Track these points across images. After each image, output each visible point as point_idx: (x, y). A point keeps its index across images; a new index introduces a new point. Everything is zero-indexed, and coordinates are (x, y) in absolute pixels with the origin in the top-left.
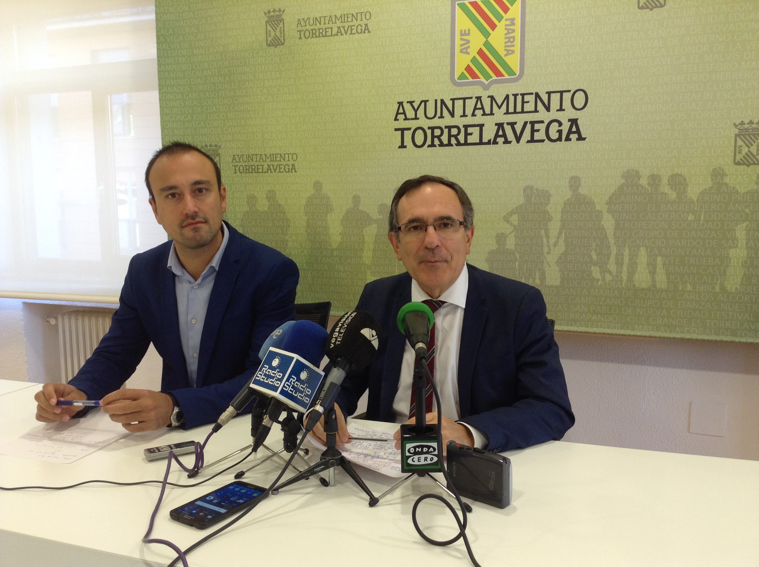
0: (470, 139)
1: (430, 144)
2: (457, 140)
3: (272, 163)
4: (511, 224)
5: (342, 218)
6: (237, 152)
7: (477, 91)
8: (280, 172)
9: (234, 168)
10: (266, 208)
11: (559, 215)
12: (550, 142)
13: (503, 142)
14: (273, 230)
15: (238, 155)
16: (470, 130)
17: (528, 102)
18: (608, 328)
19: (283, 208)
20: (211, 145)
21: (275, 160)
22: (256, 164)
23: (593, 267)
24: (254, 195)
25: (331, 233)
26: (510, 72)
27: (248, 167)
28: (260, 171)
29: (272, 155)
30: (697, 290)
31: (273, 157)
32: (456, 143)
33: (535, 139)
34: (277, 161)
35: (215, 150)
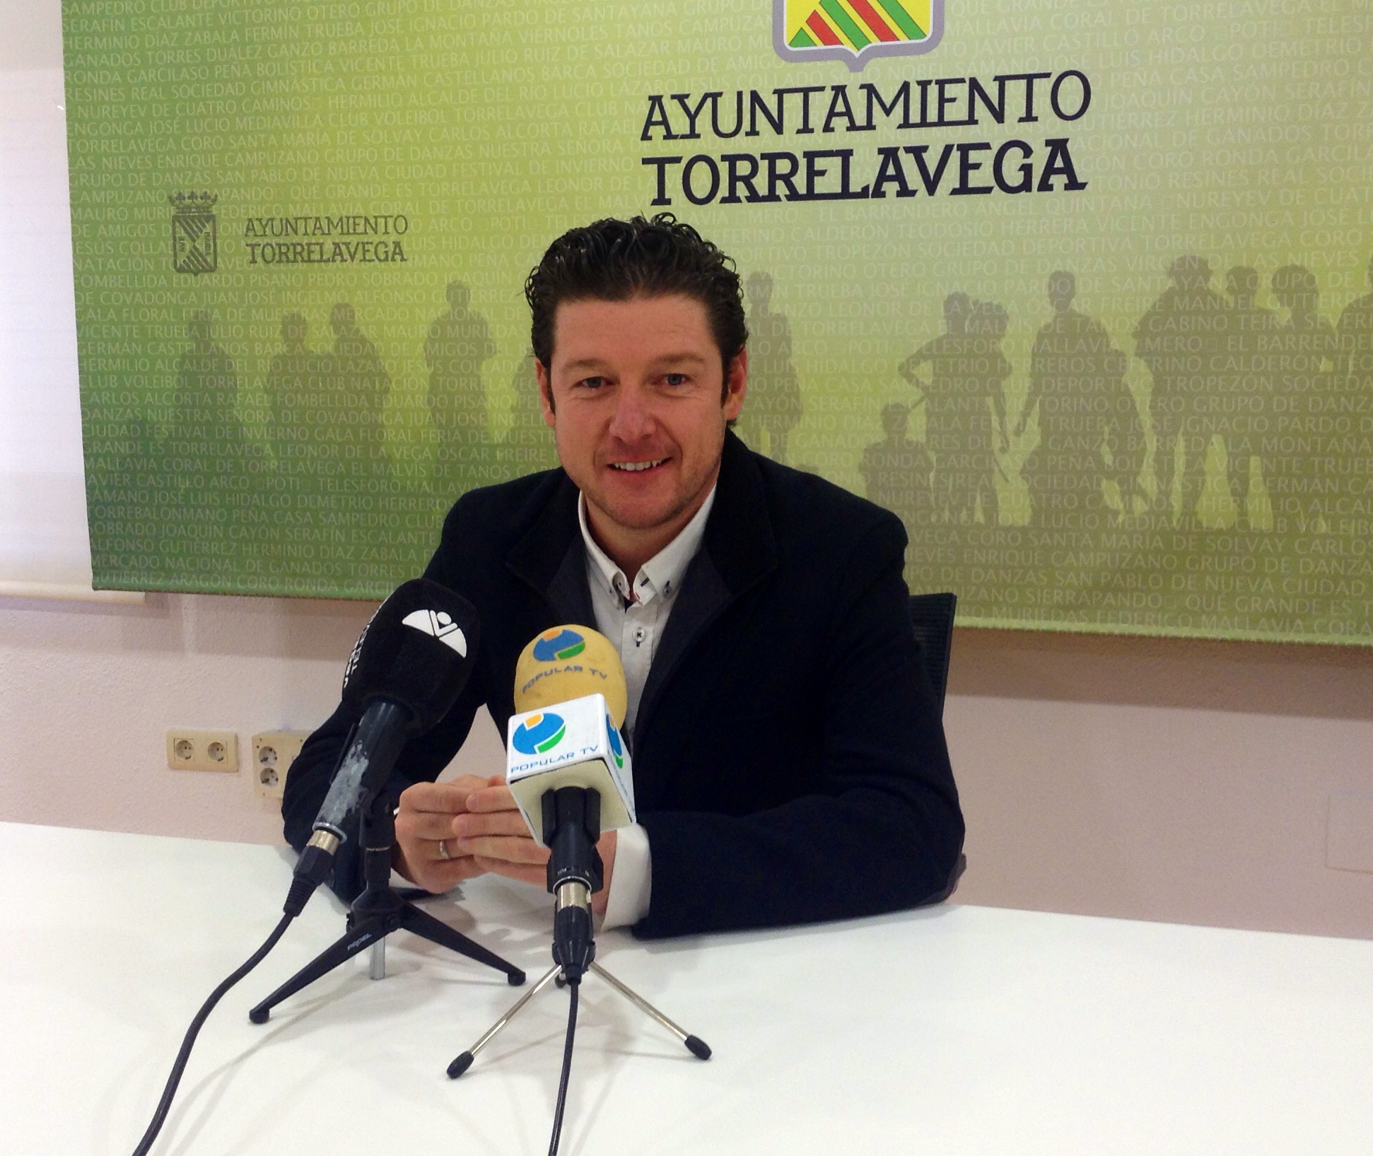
0: (821, 186)
1: (727, 195)
2: (790, 186)
3: (346, 239)
4: (917, 384)
5: (516, 371)
6: (257, 212)
7: (835, 73)
8: (364, 260)
9: (249, 249)
10: (330, 348)
11: (1027, 364)
12: (1003, 193)
13: (898, 192)
14: (347, 399)
15: (260, 220)
16: (820, 163)
17: (953, 100)
18: (1142, 622)
19: (373, 347)
20: (192, 196)
21: (351, 231)
22: (305, 241)
23: (1104, 483)
24: (299, 316)
25: (490, 406)
26: (912, 29)
27: (284, 249)
28: (316, 256)
29: (345, 220)
30: (1341, 533)
31: (347, 224)
32: (788, 193)
33: (971, 185)
34: (358, 234)
35: (203, 208)
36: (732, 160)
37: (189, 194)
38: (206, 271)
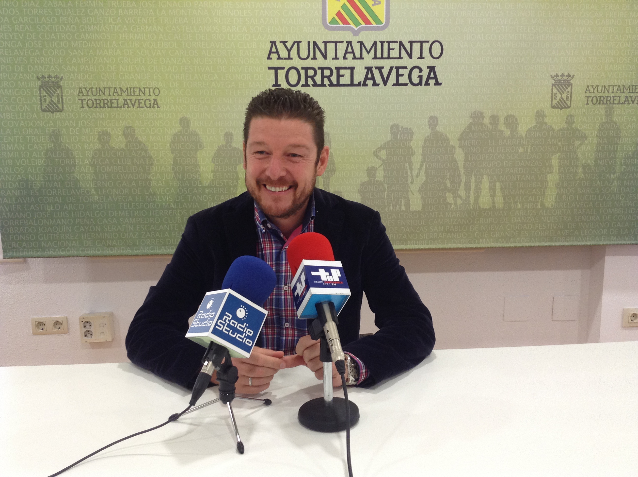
0: (342, 81)
2: (330, 81)
3: (129, 97)
4: (380, 159)
5: (213, 155)
6: (84, 85)
7: (347, 36)
8: (139, 107)
9: (80, 102)
10: (123, 146)
12: (412, 86)
13: (372, 84)
14: (132, 168)
15: (85, 88)
16: (342, 72)
17: (393, 49)
18: (460, 243)
19: (144, 145)
20: (49, 77)
21: (132, 94)
22: (109, 98)
23: (447, 194)
26: (378, 21)
27: (98, 102)
28: (115, 105)
29: (129, 89)
30: (525, 208)
31: (130, 91)
32: (329, 83)
33: (400, 82)
34: (136, 95)
35: (56, 82)
36: (306, 69)
37: (48, 76)
38: (57, 111)
